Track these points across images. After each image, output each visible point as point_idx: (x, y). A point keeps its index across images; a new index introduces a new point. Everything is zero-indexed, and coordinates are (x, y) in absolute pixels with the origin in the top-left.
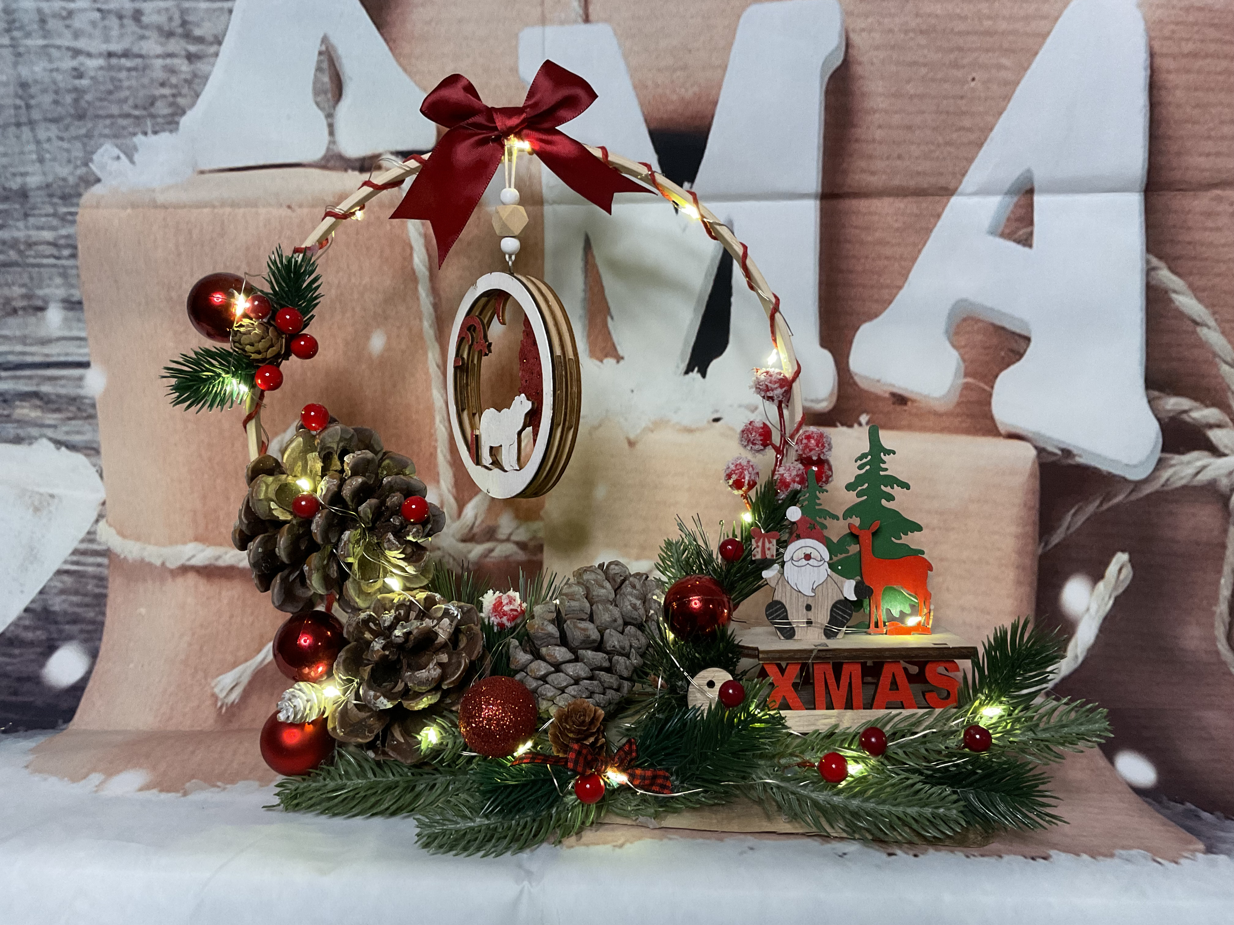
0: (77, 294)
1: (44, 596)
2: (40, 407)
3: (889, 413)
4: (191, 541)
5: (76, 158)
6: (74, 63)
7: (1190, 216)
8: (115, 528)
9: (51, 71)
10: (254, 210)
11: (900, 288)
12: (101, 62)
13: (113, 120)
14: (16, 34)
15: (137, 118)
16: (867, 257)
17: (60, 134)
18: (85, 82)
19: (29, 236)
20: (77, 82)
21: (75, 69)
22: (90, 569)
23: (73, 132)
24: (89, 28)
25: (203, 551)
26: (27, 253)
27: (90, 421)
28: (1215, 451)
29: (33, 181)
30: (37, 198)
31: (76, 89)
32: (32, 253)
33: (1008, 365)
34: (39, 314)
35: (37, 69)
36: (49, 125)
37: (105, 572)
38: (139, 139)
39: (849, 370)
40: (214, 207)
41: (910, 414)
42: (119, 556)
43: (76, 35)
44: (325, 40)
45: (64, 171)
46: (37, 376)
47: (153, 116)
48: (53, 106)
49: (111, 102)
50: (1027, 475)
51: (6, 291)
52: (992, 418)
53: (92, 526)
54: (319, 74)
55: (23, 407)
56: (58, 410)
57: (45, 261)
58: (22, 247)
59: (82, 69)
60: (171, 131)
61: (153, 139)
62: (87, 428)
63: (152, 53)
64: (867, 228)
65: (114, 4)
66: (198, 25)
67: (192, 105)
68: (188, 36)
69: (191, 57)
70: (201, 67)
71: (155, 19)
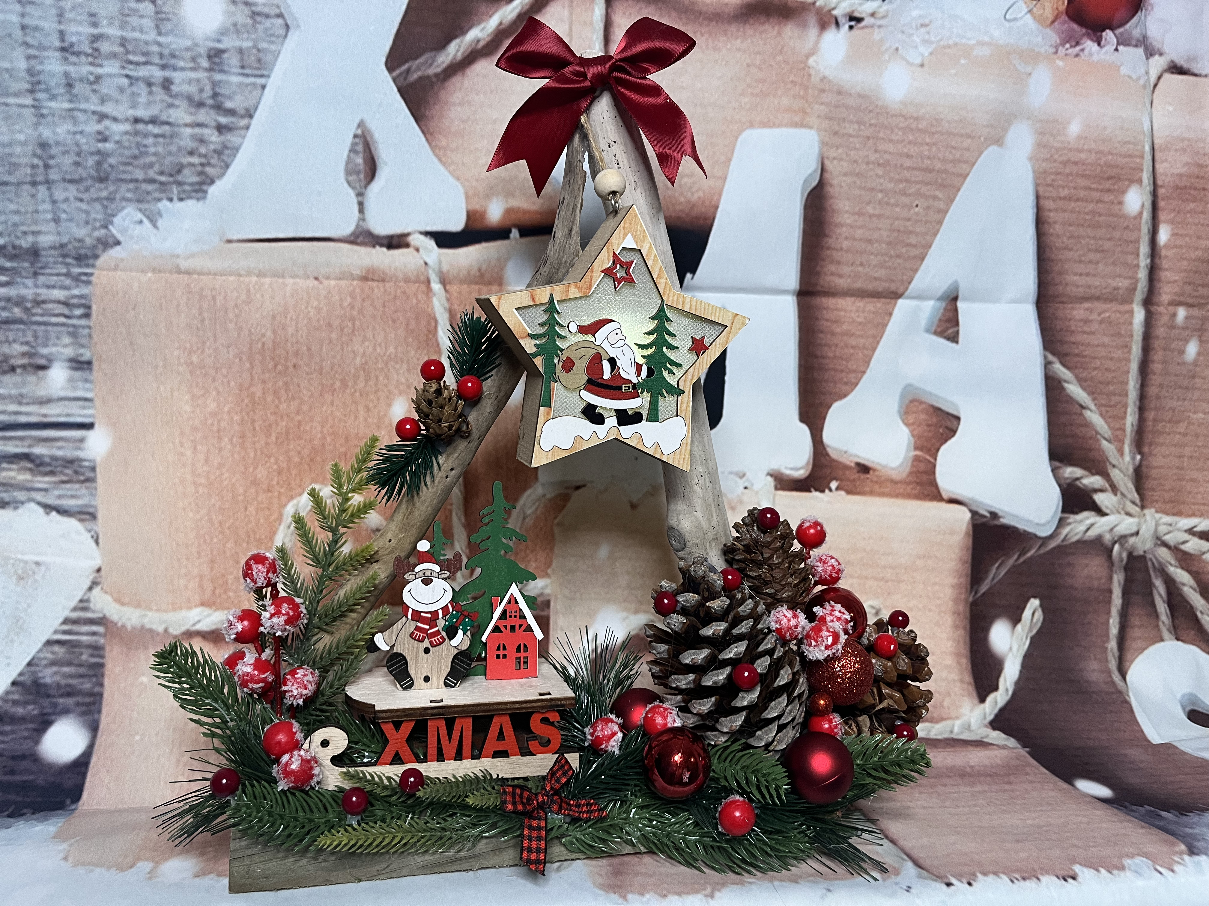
0: (86, 354)
1: (33, 669)
2: (30, 470)
3: (854, 480)
4: (196, 606)
5: (95, 220)
6: (100, 127)
7: (1072, 322)
8: (112, 595)
9: (75, 133)
10: (280, 280)
11: (864, 372)
12: (127, 127)
13: (138, 185)
14: (39, 95)
15: (162, 183)
16: (837, 345)
17: (80, 195)
18: (109, 146)
19: (37, 295)
20: (101, 145)
21: (99, 133)
22: (84, 638)
23: (93, 193)
24: (115, 94)
25: (209, 615)
26: (35, 311)
27: (88, 484)
28: (1101, 512)
29: (45, 240)
30: (48, 257)
31: (99, 152)
32: (40, 311)
33: (946, 440)
34: (41, 373)
35: (58, 130)
36: (67, 185)
37: (102, 641)
38: (164, 205)
39: (822, 442)
40: (240, 275)
41: (872, 481)
42: (116, 624)
43: (103, 101)
44: (361, 124)
45: (81, 232)
46: (30, 437)
47: (180, 184)
48: (73, 168)
49: (136, 167)
50: (962, 534)
51: (5, 349)
52: (936, 486)
53: (85, 594)
54: (352, 155)
55: (10, 470)
56: (52, 473)
57: (54, 320)
58: (29, 305)
59: (107, 133)
60: (198, 199)
61: (178, 205)
62: (83, 491)
63: (181, 122)
64: (836, 321)
65: (143, 72)
66: (229, 98)
67: (222, 175)
68: (219, 108)
69: (221, 129)
70: (231, 138)
71: (186, 89)
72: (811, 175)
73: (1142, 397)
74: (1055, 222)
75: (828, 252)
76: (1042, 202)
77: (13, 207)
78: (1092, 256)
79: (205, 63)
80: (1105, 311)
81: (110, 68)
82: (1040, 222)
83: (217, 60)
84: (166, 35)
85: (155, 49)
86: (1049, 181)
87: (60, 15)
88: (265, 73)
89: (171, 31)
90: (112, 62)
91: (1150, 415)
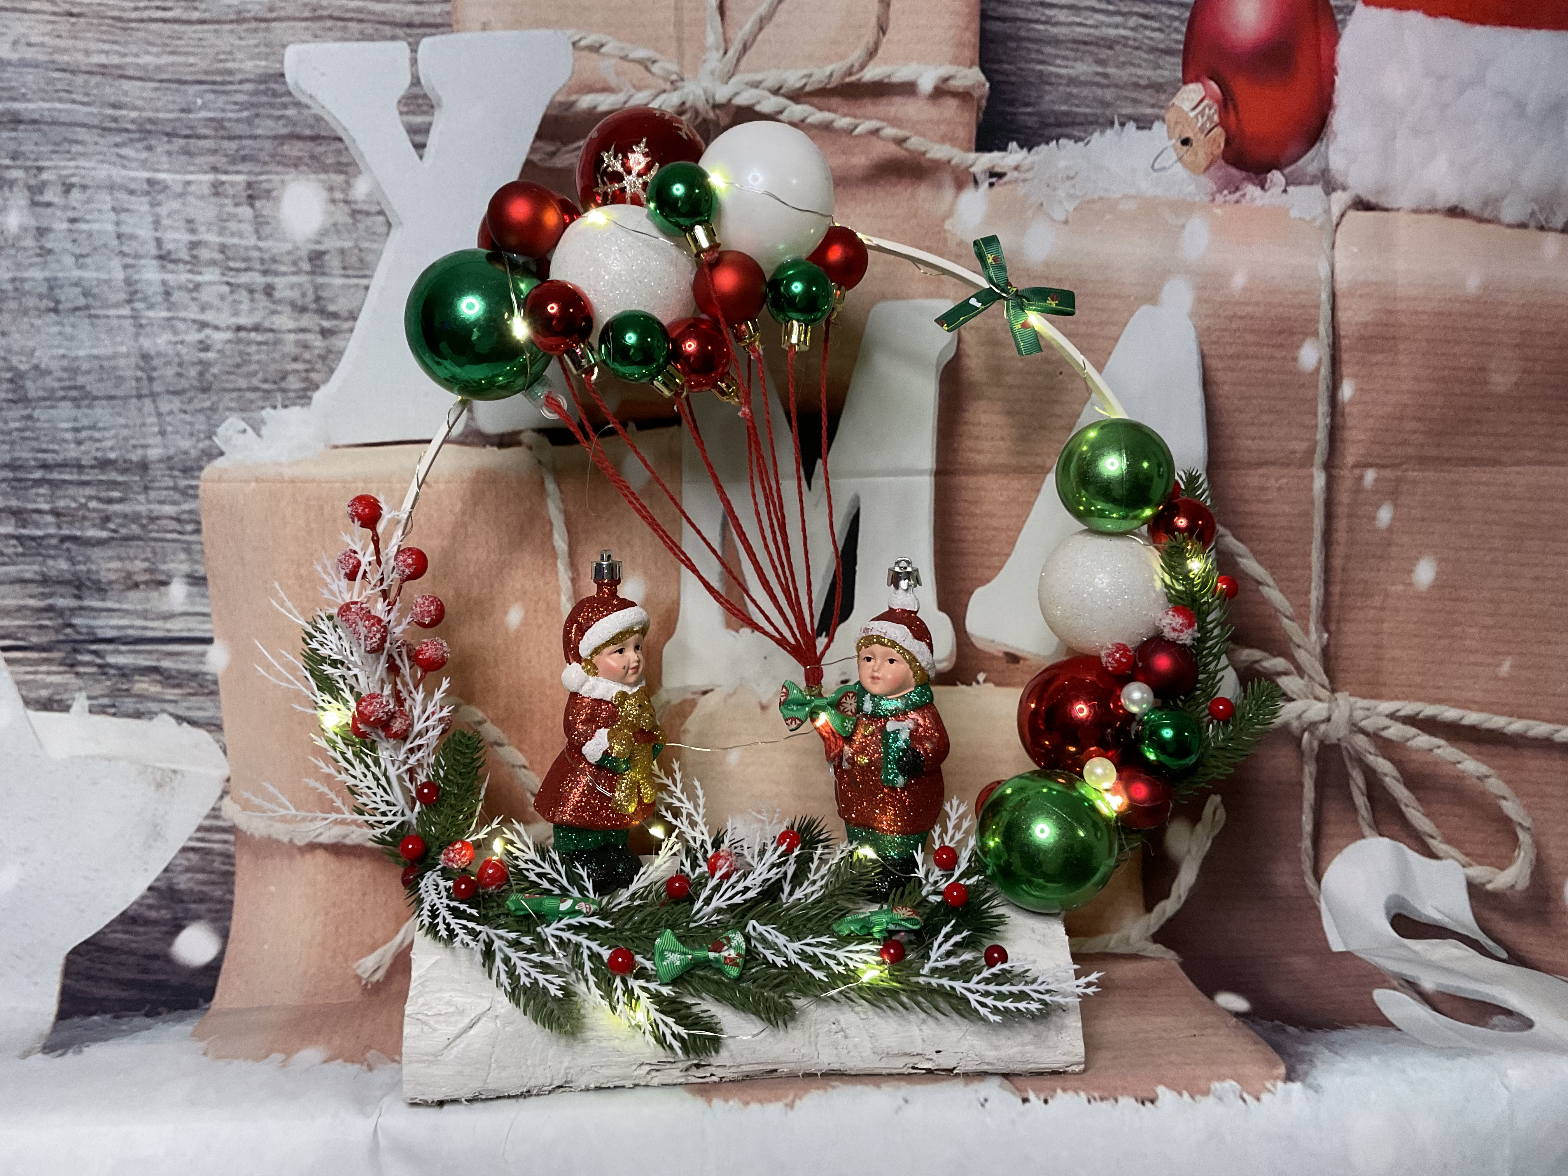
0: (201, 569)
1: (169, 875)
2: (160, 682)
5: (199, 431)
6: (201, 336)
8: (241, 804)
9: (176, 343)
10: (387, 485)
11: (1009, 555)
12: (229, 335)
13: (241, 393)
14: (138, 305)
15: (266, 391)
16: (976, 528)
17: (184, 407)
18: (211, 355)
19: (151, 510)
20: (203, 355)
21: (201, 342)
22: (216, 846)
23: (196, 404)
24: (217, 302)
25: (329, 829)
26: (150, 527)
27: (211, 697)
29: (154, 453)
30: (157, 470)
31: (201, 362)
32: (155, 527)
34: (162, 589)
35: (159, 340)
36: (171, 396)
37: (232, 849)
38: (268, 413)
39: (964, 631)
40: (346, 482)
41: (1020, 670)
42: (245, 833)
43: (203, 309)
45: (186, 444)
46: (157, 651)
47: (284, 391)
48: (176, 379)
49: (239, 375)
51: (127, 566)
53: (217, 802)
55: (143, 682)
56: (180, 685)
57: (168, 536)
58: (145, 521)
59: (209, 342)
60: (303, 406)
61: (283, 413)
63: (284, 328)
64: (976, 502)
65: (244, 278)
66: (332, 300)
67: (326, 381)
68: (322, 312)
69: (325, 333)
70: (336, 342)
71: (288, 294)
72: (946, 347)
73: (1327, 569)
74: (1224, 383)
75: (966, 428)
76: (1209, 361)
77: (122, 421)
78: (1265, 418)
79: (306, 266)
80: (1283, 477)
81: (210, 275)
82: (1207, 383)
83: (319, 263)
84: (266, 239)
85: (255, 254)
86: (1214, 337)
87: (157, 223)
88: (366, 272)
89: (271, 235)
90: (211, 269)
91: (1336, 589)
